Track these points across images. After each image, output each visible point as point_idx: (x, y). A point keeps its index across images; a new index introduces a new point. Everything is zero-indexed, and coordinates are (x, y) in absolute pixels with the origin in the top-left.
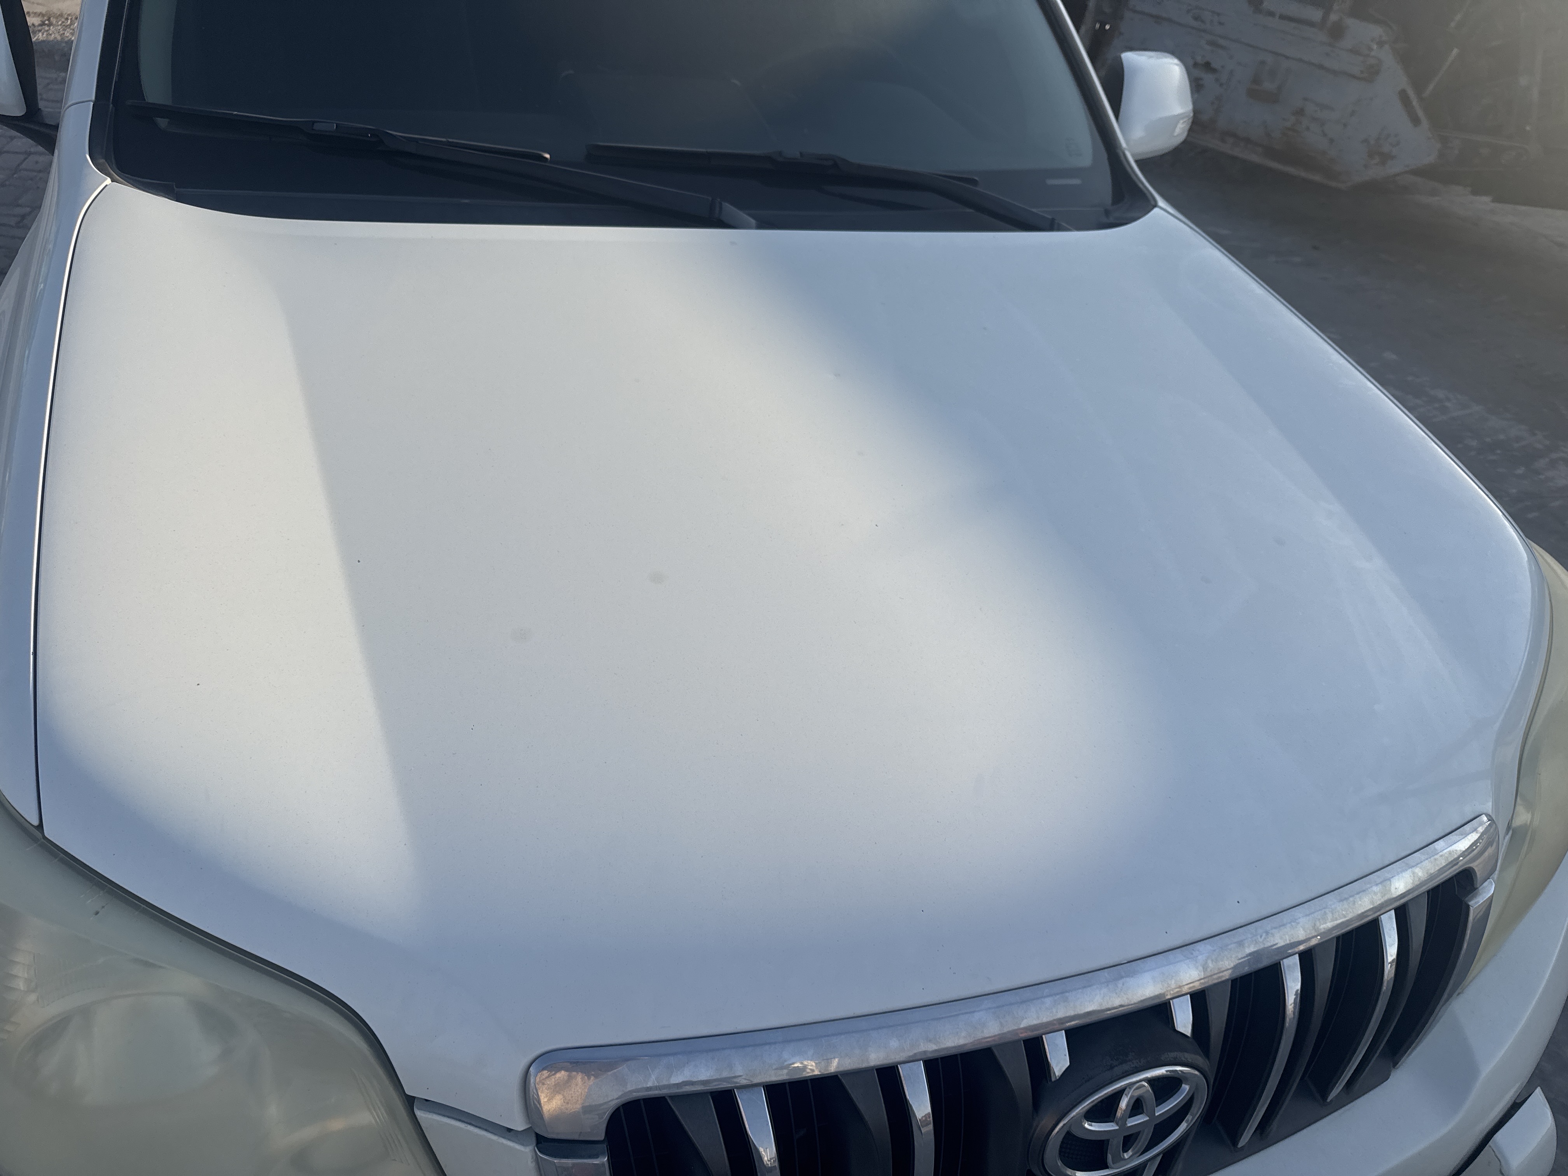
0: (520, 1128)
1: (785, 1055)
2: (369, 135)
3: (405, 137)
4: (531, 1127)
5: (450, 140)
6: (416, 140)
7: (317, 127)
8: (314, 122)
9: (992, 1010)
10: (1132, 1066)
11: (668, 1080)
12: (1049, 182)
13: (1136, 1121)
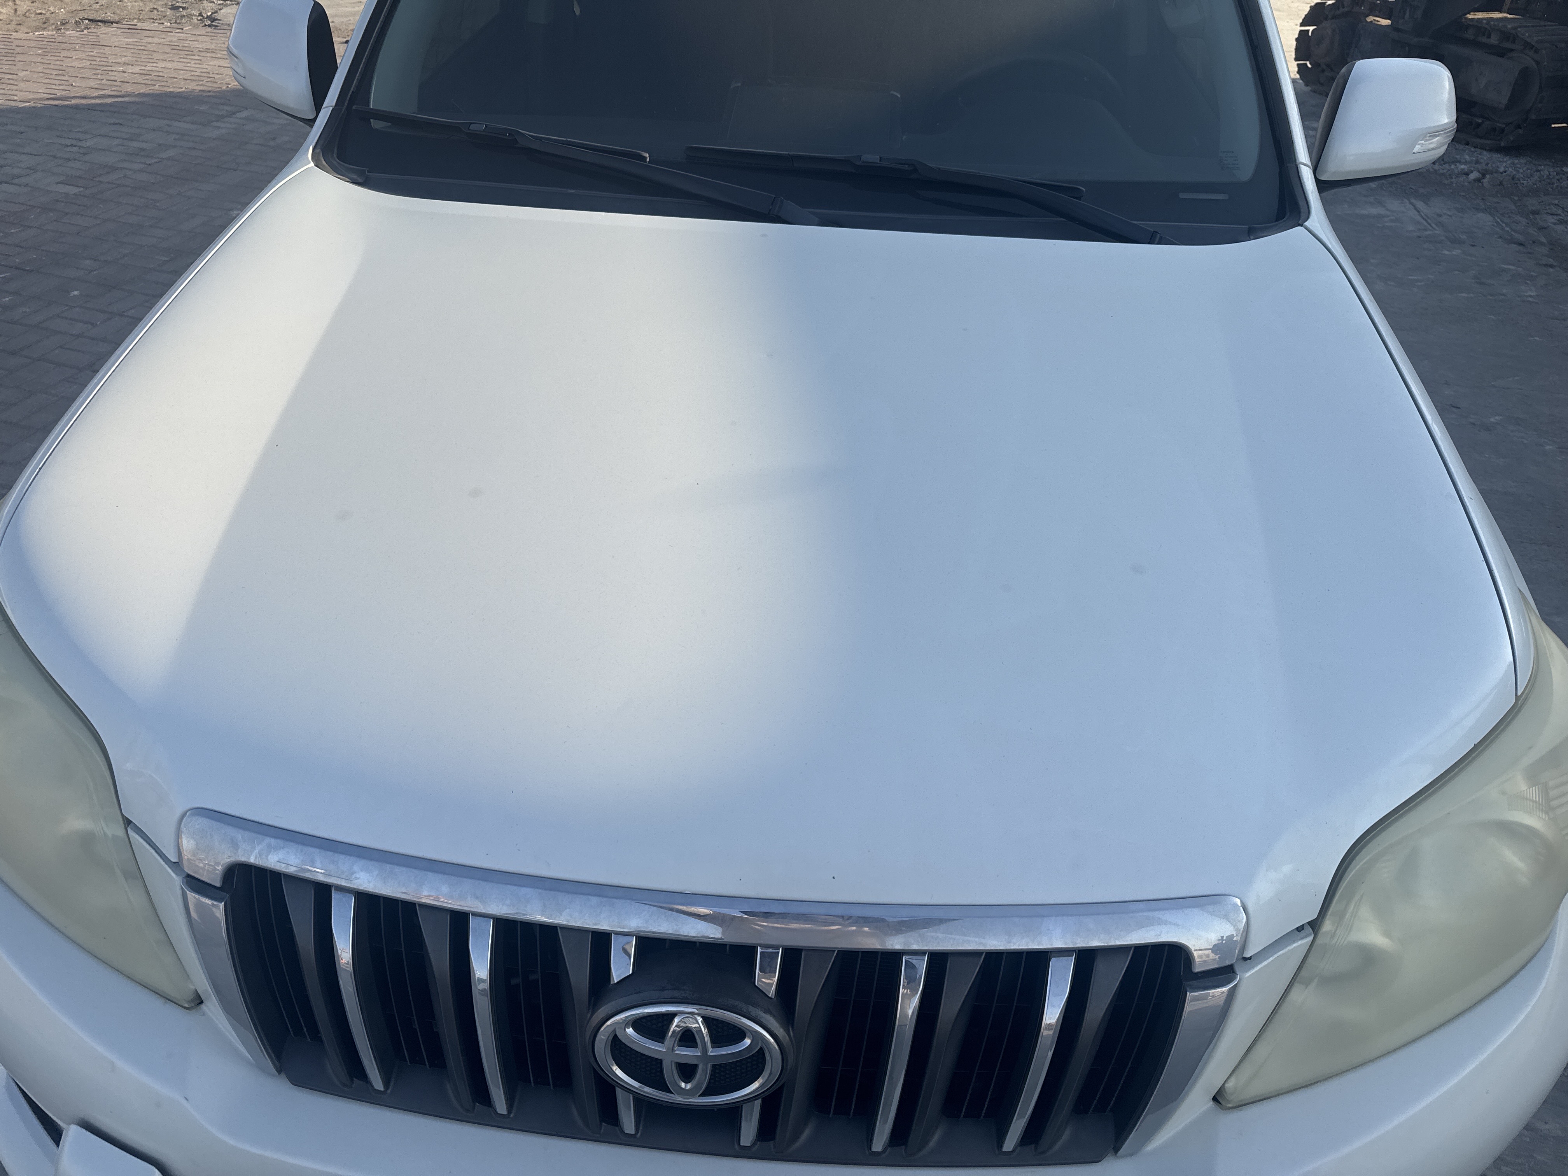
0: (173, 860)
1: (356, 868)
2: (508, 134)
3: (532, 136)
4: (178, 862)
5: (568, 140)
6: (540, 139)
7: (472, 127)
8: (471, 123)
9: (540, 891)
10: (683, 995)
11: (267, 856)
12: (1182, 196)
13: (686, 1051)
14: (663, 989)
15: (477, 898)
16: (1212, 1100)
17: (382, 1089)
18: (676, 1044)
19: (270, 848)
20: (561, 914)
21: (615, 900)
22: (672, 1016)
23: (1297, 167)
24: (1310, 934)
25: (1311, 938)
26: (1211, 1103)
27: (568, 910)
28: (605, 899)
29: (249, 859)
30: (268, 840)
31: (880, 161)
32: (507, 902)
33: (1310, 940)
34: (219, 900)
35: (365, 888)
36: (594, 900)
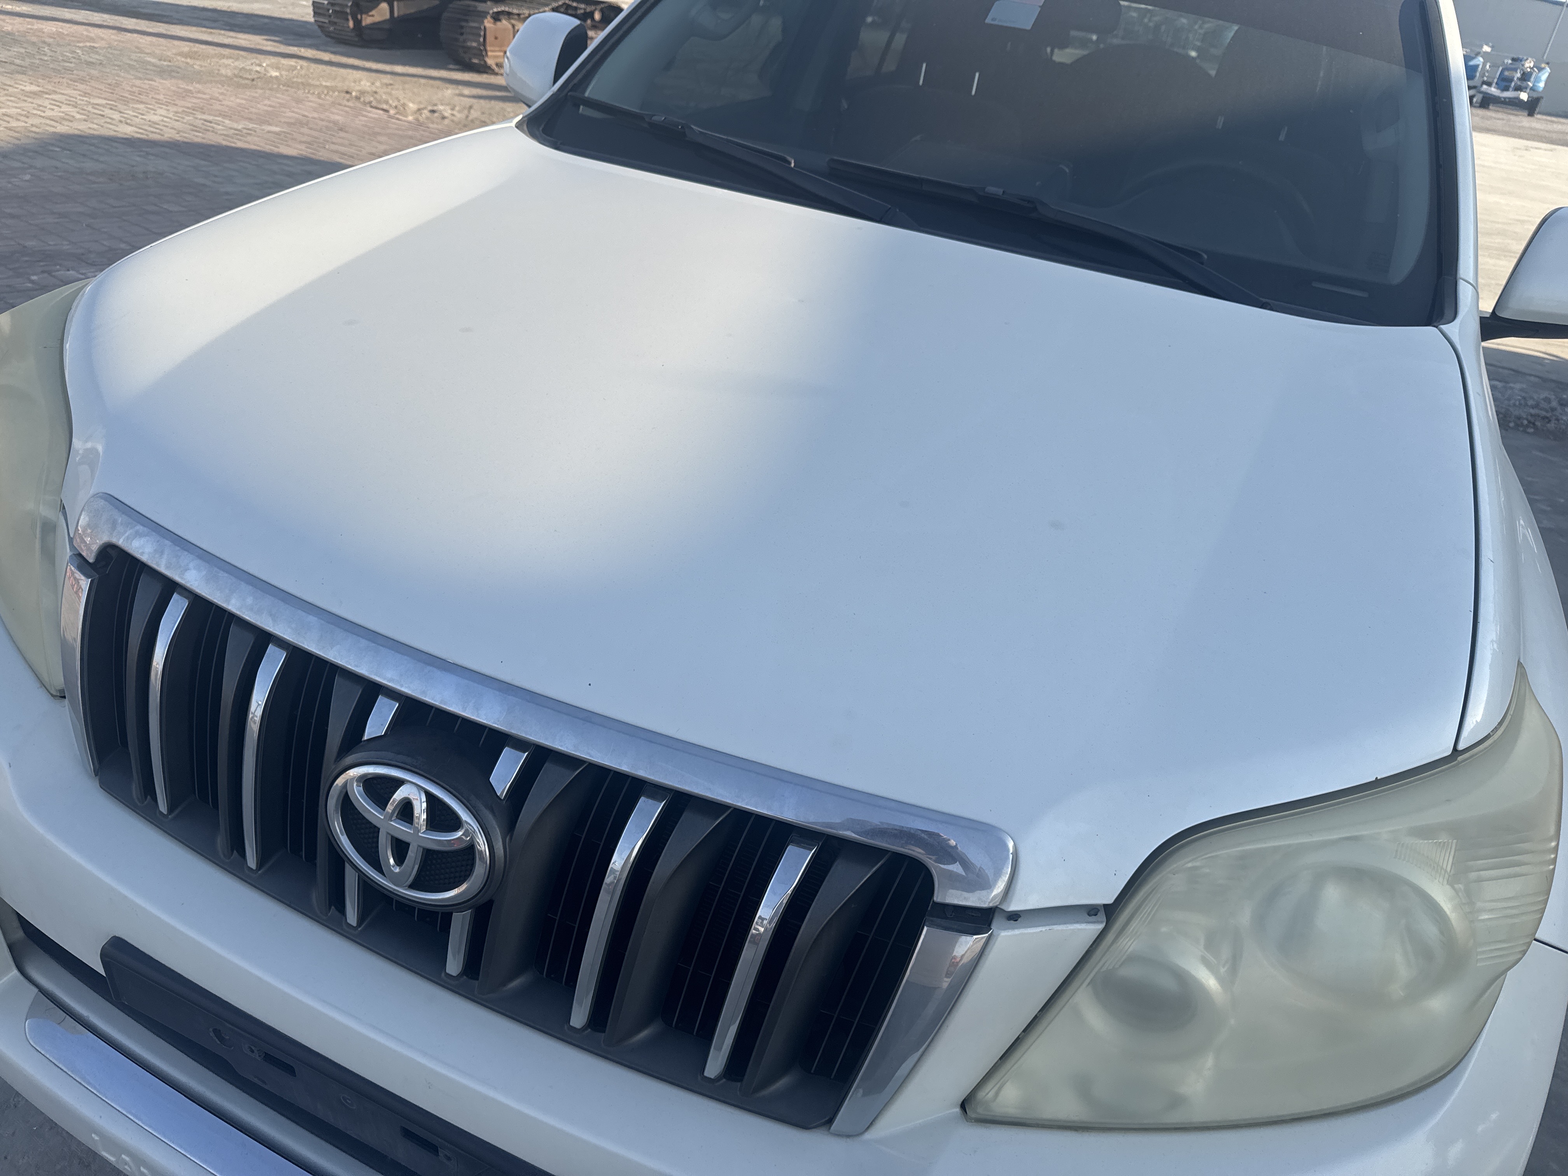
1: (191, 565)
2: (680, 127)
3: (699, 131)
4: (73, 538)
6: (705, 134)
8: (654, 115)
9: (323, 622)
10: (414, 763)
11: (132, 541)
12: (1316, 285)
13: (402, 826)
14: (399, 753)
15: (271, 615)
16: (959, 1107)
17: (165, 813)
18: (395, 815)
19: (138, 535)
20: (332, 648)
21: (381, 648)
22: (400, 783)
23: (1456, 282)
24: (1102, 922)
25: (1101, 927)
26: (958, 1110)
27: (338, 646)
28: (373, 644)
29: (119, 541)
30: (139, 528)
31: (1003, 194)
32: (293, 626)
33: (1099, 929)
34: (87, 576)
35: (191, 585)
36: (364, 643)
